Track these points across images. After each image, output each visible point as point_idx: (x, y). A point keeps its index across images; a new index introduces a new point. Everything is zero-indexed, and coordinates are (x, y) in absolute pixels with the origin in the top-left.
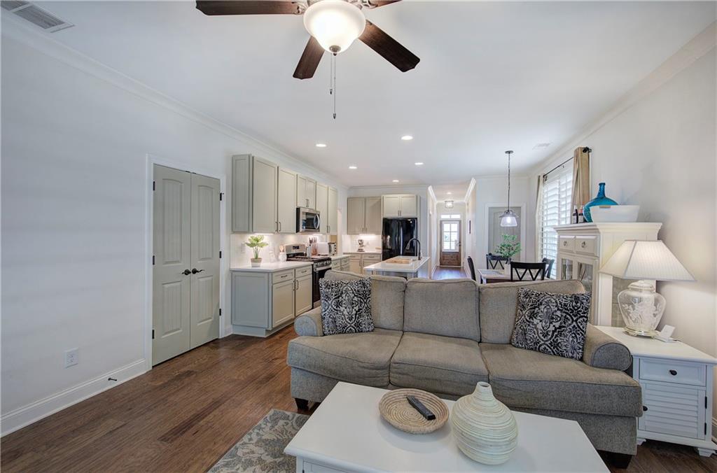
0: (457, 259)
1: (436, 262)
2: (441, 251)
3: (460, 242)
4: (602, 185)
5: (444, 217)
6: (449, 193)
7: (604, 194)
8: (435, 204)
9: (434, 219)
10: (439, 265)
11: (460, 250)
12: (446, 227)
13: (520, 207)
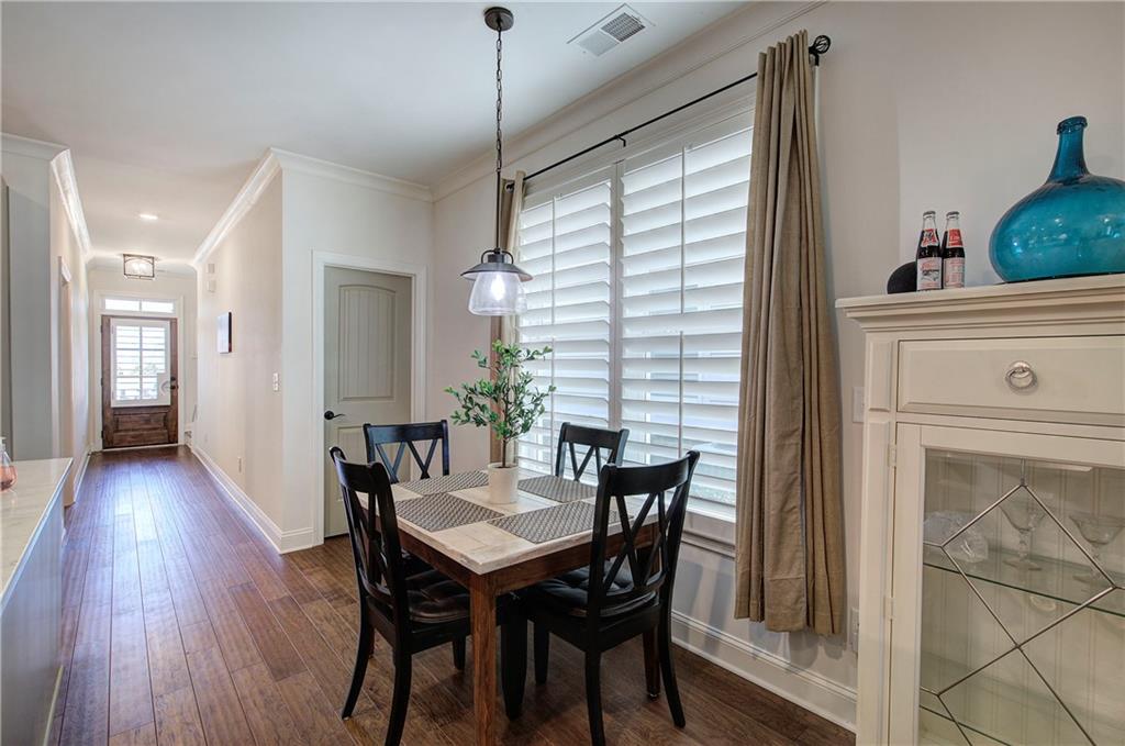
0: (166, 426)
1: (88, 440)
2: (106, 405)
3: (174, 379)
5: (113, 305)
6: (148, 217)
7: (1081, 165)
8: (83, 260)
9: (79, 304)
10: (98, 446)
11: (174, 399)
12: (124, 335)
13: (410, 278)
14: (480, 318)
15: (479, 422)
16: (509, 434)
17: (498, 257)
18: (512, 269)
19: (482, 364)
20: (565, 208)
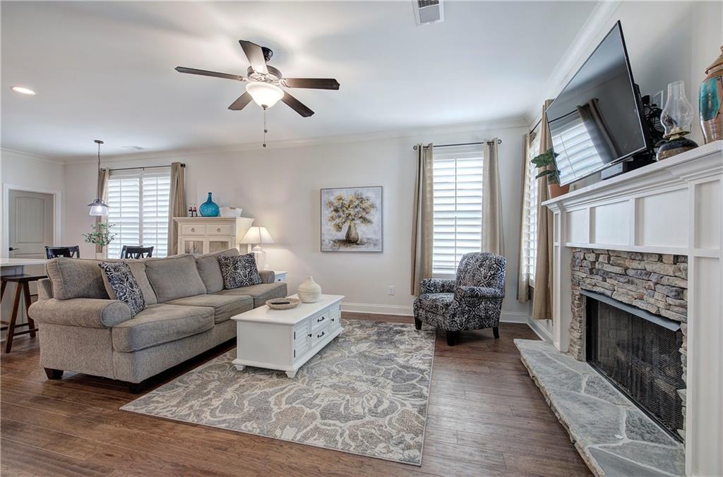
4: (210, 193)
7: (211, 200)
13: (53, 195)
14: (93, 216)
15: (93, 242)
16: (102, 245)
17: (98, 201)
18: (104, 205)
19: (94, 228)
20: (125, 183)
